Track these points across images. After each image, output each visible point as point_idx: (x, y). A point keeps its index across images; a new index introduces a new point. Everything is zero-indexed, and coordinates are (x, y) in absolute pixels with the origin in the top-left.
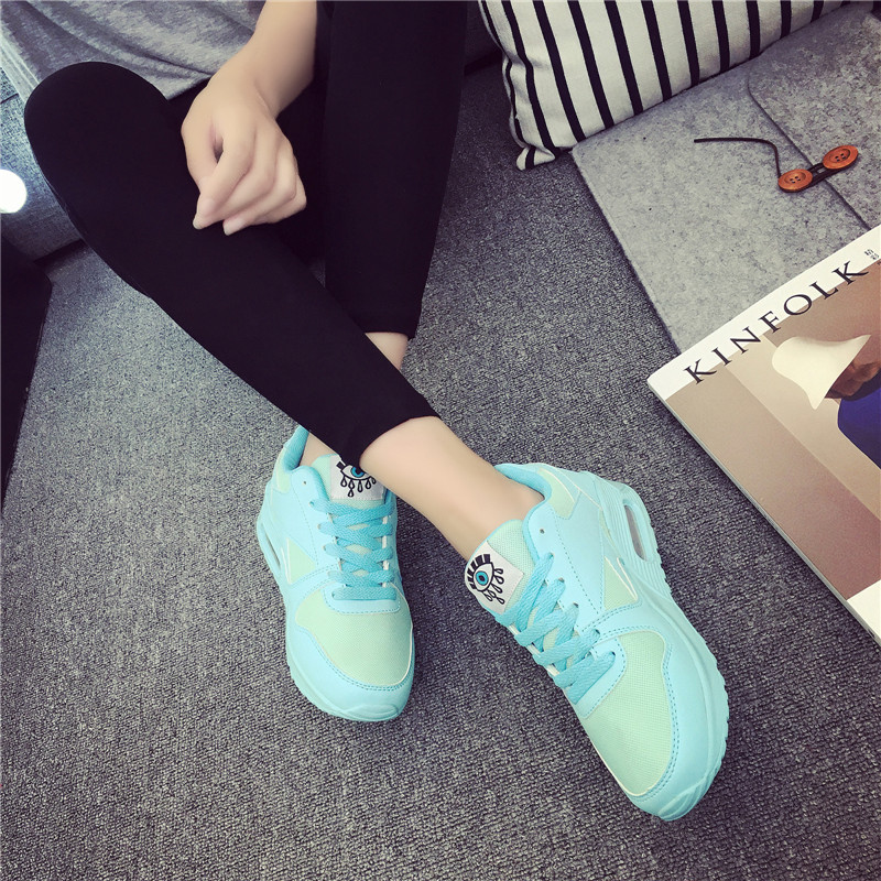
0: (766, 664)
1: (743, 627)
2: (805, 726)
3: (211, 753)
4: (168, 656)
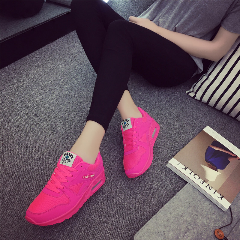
0: (121, 210)
1: (125, 201)
2: (116, 224)
3: (29, 123)
4: (40, 101)
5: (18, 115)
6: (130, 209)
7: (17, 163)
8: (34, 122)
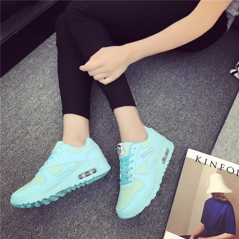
5: (36, 124)
8: (54, 131)
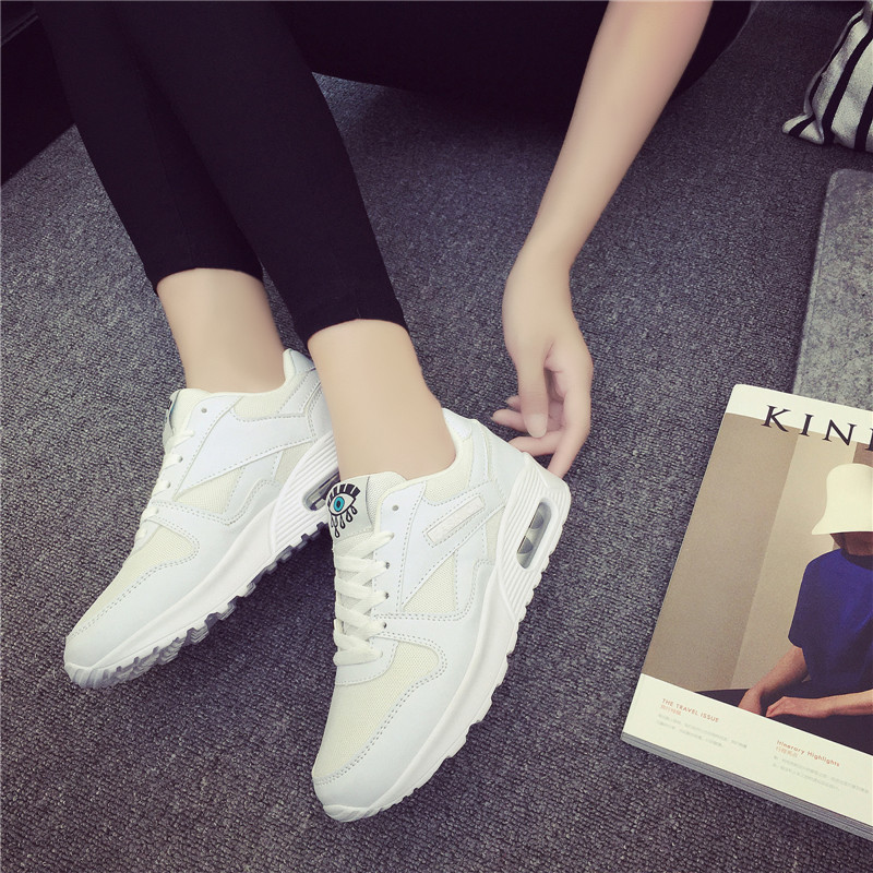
2: (517, 834)
3: (84, 435)
4: (122, 328)
6: (579, 749)
7: (45, 626)
